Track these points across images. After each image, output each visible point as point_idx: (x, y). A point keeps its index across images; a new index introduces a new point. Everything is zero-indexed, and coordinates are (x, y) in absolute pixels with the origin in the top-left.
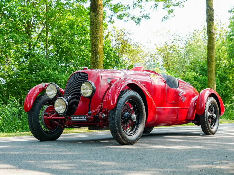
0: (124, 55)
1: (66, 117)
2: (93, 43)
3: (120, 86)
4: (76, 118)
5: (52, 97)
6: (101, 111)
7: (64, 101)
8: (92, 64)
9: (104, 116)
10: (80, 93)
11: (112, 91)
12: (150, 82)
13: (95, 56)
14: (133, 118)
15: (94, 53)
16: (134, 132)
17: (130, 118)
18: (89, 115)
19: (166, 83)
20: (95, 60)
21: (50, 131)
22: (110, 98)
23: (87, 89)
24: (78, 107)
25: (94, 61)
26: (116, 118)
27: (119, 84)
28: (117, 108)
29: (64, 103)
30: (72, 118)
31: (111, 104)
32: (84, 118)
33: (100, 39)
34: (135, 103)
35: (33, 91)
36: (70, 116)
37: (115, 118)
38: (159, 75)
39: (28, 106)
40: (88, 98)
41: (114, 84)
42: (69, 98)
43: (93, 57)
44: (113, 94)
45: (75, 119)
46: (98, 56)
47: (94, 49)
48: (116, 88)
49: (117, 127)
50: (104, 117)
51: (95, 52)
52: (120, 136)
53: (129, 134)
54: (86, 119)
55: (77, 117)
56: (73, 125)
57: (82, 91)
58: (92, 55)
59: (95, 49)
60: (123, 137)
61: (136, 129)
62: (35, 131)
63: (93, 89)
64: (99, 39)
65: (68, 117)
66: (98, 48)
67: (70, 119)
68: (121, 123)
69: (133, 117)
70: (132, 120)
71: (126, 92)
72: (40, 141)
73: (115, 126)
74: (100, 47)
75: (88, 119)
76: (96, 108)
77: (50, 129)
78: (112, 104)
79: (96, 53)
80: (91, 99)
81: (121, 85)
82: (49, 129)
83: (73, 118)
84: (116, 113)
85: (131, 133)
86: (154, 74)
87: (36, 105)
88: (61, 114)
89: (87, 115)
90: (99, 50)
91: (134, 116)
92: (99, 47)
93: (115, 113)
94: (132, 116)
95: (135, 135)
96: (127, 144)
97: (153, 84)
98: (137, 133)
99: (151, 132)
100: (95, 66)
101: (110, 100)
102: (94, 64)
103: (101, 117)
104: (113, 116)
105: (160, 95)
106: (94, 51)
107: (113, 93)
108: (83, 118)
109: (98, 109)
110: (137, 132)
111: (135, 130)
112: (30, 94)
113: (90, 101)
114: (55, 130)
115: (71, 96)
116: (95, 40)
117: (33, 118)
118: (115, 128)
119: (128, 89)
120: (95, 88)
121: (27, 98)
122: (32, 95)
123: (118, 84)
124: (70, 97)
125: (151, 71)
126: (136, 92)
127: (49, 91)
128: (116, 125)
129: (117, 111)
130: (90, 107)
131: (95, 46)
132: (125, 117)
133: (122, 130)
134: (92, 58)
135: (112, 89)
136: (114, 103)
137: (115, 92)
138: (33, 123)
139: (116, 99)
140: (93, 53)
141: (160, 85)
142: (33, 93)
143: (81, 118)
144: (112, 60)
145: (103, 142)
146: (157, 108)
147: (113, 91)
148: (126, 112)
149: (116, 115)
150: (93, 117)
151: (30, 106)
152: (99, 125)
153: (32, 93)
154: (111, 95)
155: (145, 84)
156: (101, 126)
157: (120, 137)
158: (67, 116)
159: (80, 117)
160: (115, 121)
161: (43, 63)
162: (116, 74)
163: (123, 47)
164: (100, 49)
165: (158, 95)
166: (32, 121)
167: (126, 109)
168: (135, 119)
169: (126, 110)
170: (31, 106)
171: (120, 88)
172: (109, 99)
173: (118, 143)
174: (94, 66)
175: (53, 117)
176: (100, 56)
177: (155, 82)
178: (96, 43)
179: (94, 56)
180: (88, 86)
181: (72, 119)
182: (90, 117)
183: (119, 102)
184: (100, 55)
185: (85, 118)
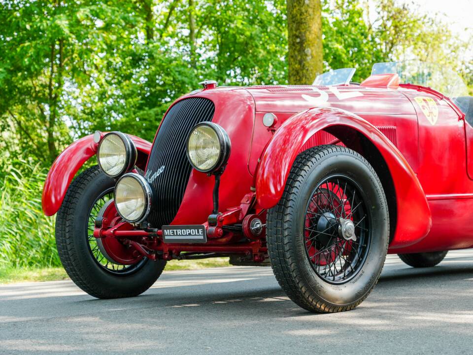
0: (399, 47)
1: (152, 231)
2: (293, 18)
3: (302, 133)
4: (177, 235)
5: (114, 171)
6: (251, 210)
7: (140, 183)
8: (292, 75)
9: (258, 226)
10: (187, 158)
11: (273, 150)
12: (413, 117)
13: (299, 51)
14: (345, 232)
15: (298, 43)
16: (351, 273)
17: (334, 230)
18: (211, 224)
19: (466, 122)
20: (300, 63)
21: (124, 270)
22: (269, 170)
23: (204, 148)
24: (183, 201)
25: (297, 66)
26: (286, 233)
27: (298, 128)
28: (290, 204)
29: (141, 190)
30: (166, 232)
31: (270, 191)
32: (198, 232)
33: (311, 6)
34: (352, 186)
35: (69, 154)
36: (160, 228)
37: (282, 234)
38: (442, 99)
39: (53, 200)
40: (208, 172)
41: (285, 128)
42: (158, 175)
43: (294, 54)
44: (277, 159)
45: (174, 235)
46: (308, 51)
47: (297, 33)
48: (289, 140)
49: (290, 261)
50: (258, 229)
51: (298, 40)
52: (300, 286)
53: (334, 280)
54: (204, 235)
55: (179, 232)
56: (182, 252)
57: (192, 154)
58: (291, 50)
59: (300, 33)
60: (315, 291)
61: (359, 262)
62: (75, 271)
63: (221, 145)
64: (308, 5)
65: (156, 230)
66: (308, 29)
67: (161, 235)
68: (302, 248)
69: (344, 229)
70: (343, 238)
71: (321, 153)
72: (95, 298)
73: (284, 256)
74: (313, 28)
75: (210, 237)
76: (239, 204)
77: (124, 264)
78: (273, 191)
79: (301, 43)
80: (221, 177)
81: (306, 131)
82: (119, 263)
83: (170, 234)
84: (288, 218)
85: (342, 275)
86: (430, 95)
87: (77, 195)
88: (134, 223)
89: (205, 225)
90: (310, 37)
91: (348, 226)
92: (309, 27)
93: (282, 219)
94: (341, 226)
95: (354, 282)
96: (327, 310)
97: (421, 123)
98: (361, 275)
99: (443, 263)
100: (299, 80)
101: (268, 178)
102: (298, 73)
103: (249, 230)
104: (279, 225)
105: (447, 155)
106: (297, 37)
107: (278, 154)
108: (195, 234)
109: (244, 206)
110: (361, 272)
111: (356, 267)
112: (60, 162)
113: (217, 181)
114: (138, 266)
115: (164, 167)
116: (297, 8)
117: (67, 234)
118: (286, 262)
119: (335, 143)
120: (230, 143)
121: (52, 175)
122: (66, 167)
123: (295, 128)
124: (161, 171)
125: (419, 87)
126: (355, 153)
127: (108, 155)
128: (288, 255)
129: (289, 211)
130: (217, 202)
131: (299, 26)
132: (322, 229)
133: (309, 268)
134: (292, 57)
135: (275, 143)
136: (279, 189)
137: (283, 151)
138: (69, 247)
139: (284, 173)
140: (294, 45)
141: (444, 129)
142: (69, 159)
143: (190, 234)
144: (366, 61)
145: (266, 302)
146: (427, 196)
147: (278, 150)
148: (321, 214)
149: (286, 225)
150: (223, 229)
151: (59, 198)
152: (251, 251)
153: (66, 159)
154: (270, 160)
155: (395, 125)
156: (255, 255)
157: (303, 290)
158: (151, 226)
159: (188, 231)
160: (282, 241)
161: (180, 78)
162: (304, 100)
163: (396, 27)
164: (312, 32)
165: (441, 158)
166: (66, 243)
167: (325, 202)
168: (351, 235)
169: (323, 206)
170: (61, 199)
171: (300, 138)
172: (265, 176)
173: (300, 309)
174: (296, 80)
175: (117, 232)
176: (312, 51)
177: (429, 119)
178: (301, 15)
179: (296, 53)
180: (208, 137)
181: (166, 238)
182: (213, 229)
183: (297, 183)
184: (313, 48)
185: (200, 232)
